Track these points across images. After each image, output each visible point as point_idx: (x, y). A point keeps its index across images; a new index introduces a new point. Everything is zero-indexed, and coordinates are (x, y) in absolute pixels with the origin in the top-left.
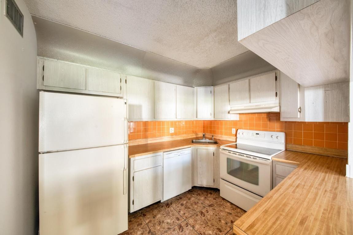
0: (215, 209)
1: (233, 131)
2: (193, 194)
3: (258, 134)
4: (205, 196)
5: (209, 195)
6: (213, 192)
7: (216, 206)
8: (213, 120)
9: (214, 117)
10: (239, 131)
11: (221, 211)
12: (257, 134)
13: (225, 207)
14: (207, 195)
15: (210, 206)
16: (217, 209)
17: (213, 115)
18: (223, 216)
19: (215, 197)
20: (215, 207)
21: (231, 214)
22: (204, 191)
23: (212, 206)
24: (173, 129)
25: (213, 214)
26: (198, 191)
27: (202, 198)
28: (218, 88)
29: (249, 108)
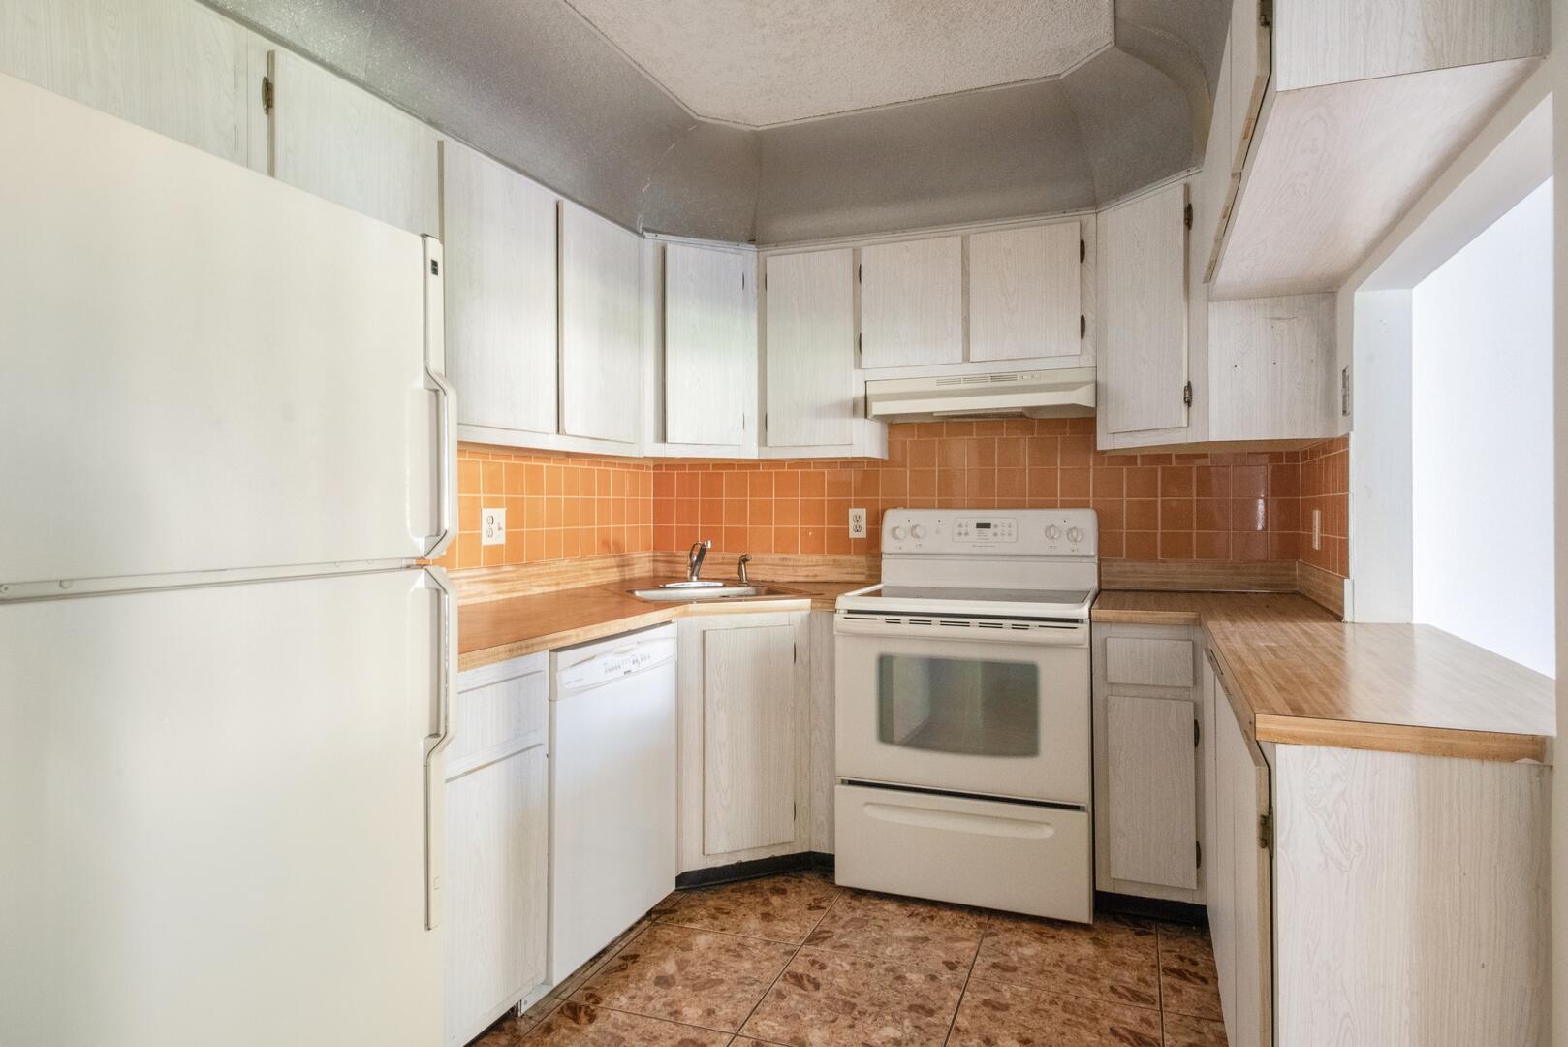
0: (845, 946)
1: (852, 524)
2: (690, 920)
3: (987, 526)
4: (761, 910)
5: (776, 900)
6: (787, 881)
7: (840, 931)
8: (756, 457)
9: (763, 440)
10: (893, 519)
11: (877, 942)
12: (980, 526)
13: (882, 923)
14: (767, 902)
15: (814, 939)
16: (857, 943)
17: (753, 429)
18: (901, 958)
19: (808, 899)
20: (842, 936)
21: (926, 939)
22: (732, 891)
23: (825, 939)
24: (500, 514)
25: (853, 964)
26: (705, 900)
27: (753, 923)
28: (785, 264)
29: (963, 386)
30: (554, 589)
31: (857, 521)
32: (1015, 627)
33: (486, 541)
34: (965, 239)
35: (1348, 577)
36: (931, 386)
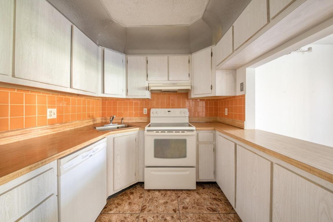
0: (150, 210)
1: (144, 111)
2: (111, 210)
3: (170, 111)
4: (128, 201)
5: (131, 196)
6: (133, 189)
7: (148, 205)
8: (125, 98)
9: (127, 94)
10: (152, 110)
11: (157, 207)
12: (168, 111)
13: (156, 199)
14: (129, 198)
15: (143, 210)
16: (152, 208)
17: (125, 92)
18: (163, 211)
19: (138, 194)
20: (149, 207)
21: (167, 202)
22: (121, 196)
23: (145, 208)
25: (153, 217)
26: (114, 201)
27: (127, 207)
29: (168, 85)
30: (74, 128)
31: (145, 111)
32: (182, 132)
33: (48, 117)
34: (168, 57)
35: (245, 121)
36: (162, 85)
